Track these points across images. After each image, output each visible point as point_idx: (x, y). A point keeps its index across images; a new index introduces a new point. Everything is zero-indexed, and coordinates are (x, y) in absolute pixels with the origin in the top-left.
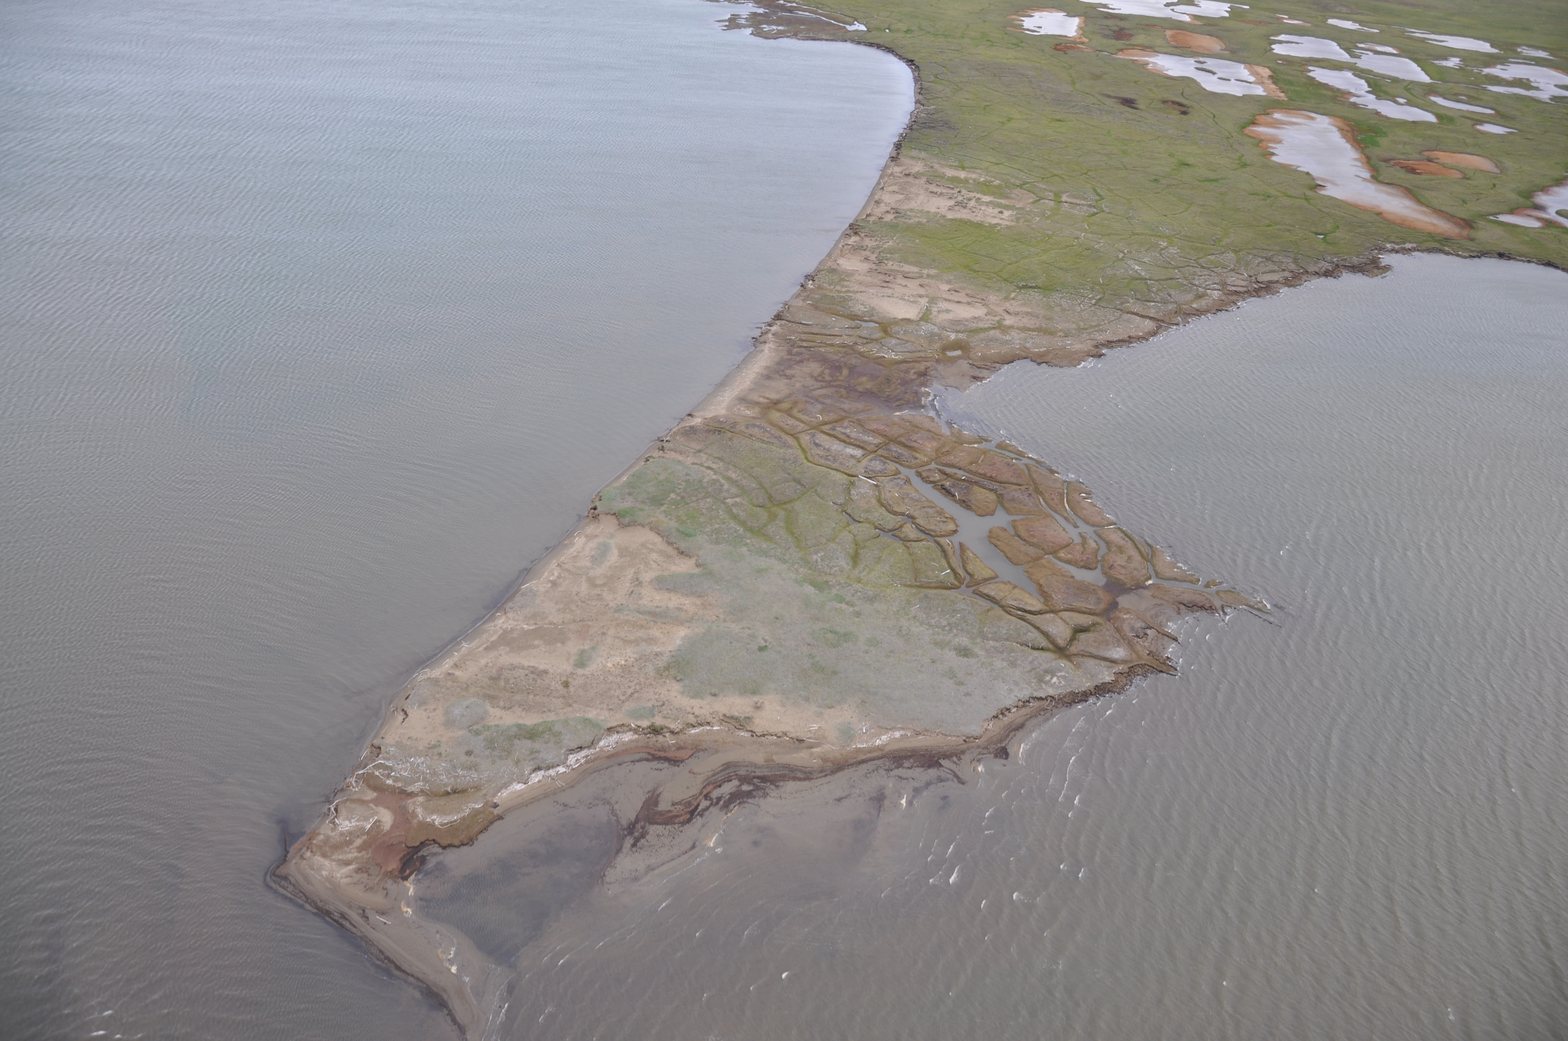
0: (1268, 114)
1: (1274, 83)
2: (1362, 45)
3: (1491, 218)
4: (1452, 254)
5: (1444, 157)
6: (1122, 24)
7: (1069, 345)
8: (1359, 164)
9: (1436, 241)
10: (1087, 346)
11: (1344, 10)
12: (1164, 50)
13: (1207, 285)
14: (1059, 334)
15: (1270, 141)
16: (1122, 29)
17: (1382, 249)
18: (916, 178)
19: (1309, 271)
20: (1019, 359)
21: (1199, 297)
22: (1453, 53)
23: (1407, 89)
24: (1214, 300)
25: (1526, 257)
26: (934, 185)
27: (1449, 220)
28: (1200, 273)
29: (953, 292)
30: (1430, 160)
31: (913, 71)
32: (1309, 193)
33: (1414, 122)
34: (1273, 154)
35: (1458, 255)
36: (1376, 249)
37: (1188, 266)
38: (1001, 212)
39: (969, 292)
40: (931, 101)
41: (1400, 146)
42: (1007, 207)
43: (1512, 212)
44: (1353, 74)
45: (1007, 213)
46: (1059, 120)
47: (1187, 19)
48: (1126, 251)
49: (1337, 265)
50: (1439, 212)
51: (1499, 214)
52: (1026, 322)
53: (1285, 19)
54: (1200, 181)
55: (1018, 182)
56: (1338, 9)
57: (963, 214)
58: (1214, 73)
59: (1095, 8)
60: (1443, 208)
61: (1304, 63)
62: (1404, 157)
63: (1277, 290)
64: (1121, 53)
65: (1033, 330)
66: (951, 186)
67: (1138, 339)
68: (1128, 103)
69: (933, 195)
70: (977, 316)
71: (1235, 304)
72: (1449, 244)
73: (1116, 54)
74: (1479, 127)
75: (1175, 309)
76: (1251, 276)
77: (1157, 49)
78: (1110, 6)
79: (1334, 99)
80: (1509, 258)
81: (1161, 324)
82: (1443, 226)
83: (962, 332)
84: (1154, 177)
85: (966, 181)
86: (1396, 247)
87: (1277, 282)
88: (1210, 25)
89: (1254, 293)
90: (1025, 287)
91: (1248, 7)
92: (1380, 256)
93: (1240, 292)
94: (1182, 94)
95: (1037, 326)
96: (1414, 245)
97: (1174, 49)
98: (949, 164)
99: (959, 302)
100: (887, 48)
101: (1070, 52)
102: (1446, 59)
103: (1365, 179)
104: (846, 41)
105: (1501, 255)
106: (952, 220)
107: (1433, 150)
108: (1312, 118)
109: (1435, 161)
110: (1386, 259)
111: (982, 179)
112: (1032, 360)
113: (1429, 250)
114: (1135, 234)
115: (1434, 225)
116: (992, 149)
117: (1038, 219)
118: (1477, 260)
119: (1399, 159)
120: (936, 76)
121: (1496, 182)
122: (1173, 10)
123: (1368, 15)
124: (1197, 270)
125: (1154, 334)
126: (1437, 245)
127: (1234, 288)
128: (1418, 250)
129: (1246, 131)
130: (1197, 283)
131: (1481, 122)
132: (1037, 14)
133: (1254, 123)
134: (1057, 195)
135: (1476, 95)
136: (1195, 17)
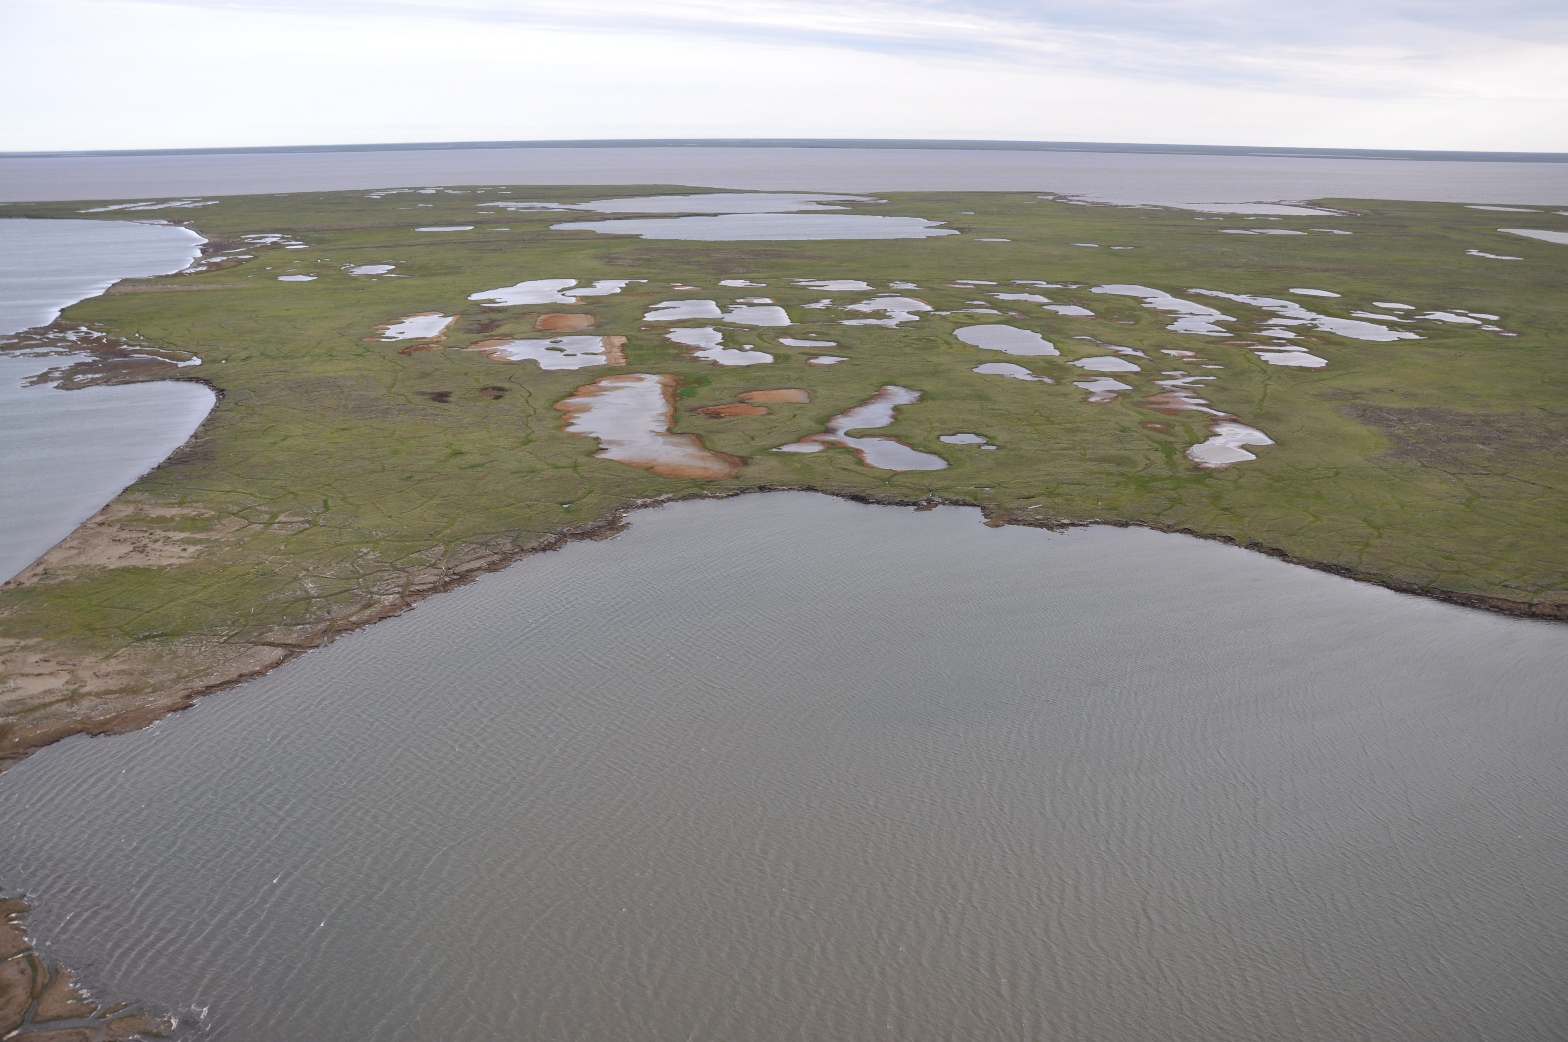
0: (596, 383)
1: (622, 351)
2: (742, 300)
3: (774, 450)
4: (709, 497)
5: (759, 397)
6: (494, 316)
7: (151, 702)
8: (663, 418)
9: (697, 486)
10: (176, 697)
11: (741, 270)
12: (524, 335)
13: (386, 590)
14: (147, 690)
15: (577, 411)
16: (493, 321)
17: (628, 507)
18: (110, 526)
19: (525, 549)
20: (70, 735)
21: (369, 605)
22: (827, 295)
23: (760, 336)
24: (384, 606)
25: (787, 486)
26: (127, 530)
27: (725, 461)
28: (387, 577)
29: (41, 663)
30: (741, 402)
31: (218, 399)
32: (582, 459)
33: (748, 366)
34: (572, 424)
35: (715, 497)
36: (623, 508)
37: (378, 571)
38: (184, 550)
39: (61, 658)
40: (209, 433)
41: (717, 393)
42: (194, 542)
43: (798, 440)
44: (714, 330)
45: (192, 549)
46: (343, 430)
47: (573, 300)
48: (311, 568)
49: (565, 536)
50: (719, 455)
51: (784, 444)
52: (113, 683)
53: (678, 286)
54: (461, 469)
55: (236, 509)
56: (735, 270)
57: (138, 560)
58: (562, 350)
59: (479, 305)
60: (724, 450)
61: (668, 326)
62: (715, 403)
63: (473, 578)
64: (473, 346)
65: (115, 692)
66: (145, 529)
67: (252, 675)
68: (441, 397)
69: (116, 543)
70: (47, 688)
71: (408, 605)
72: (709, 487)
73: (467, 348)
74: (813, 361)
75: (324, 629)
76: (449, 569)
77: (515, 336)
78: (498, 301)
79: (676, 357)
80: (770, 490)
81: (292, 650)
82: (716, 467)
83: (16, 714)
84: (408, 475)
85: (172, 519)
86: (649, 500)
87: (479, 569)
88: (593, 303)
89: (442, 589)
90: (146, 638)
91: (646, 281)
92: (624, 515)
93: (424, 590)
94: (510, 378)
95: (123, 686)
96: (671, 495)
97: (536, 333)
98: (167, 502)
99: (39, 675)
100: (205, 380)
101: (415, 354)
102: (817, 301)
103: (658, 434)
104: (164, 379)
105: (762, 489)
106: (113, 570)
107: (751, 391)
108: (641, 379)
109: (747, 401)
110: (629, 517)
111: (194, 513)
112: (88, 733)
113: (685, 498)
114: (336, 545)
115: (705, 468)
116: (238, 475)
117: (227, 549)
118: (736, 498)
119: (709, 406)
120: (236, 404)
121: (797, 412)
122: (563, 295)
123: (763, 272)
124: (386, 573)
125: (278, 664)
126: (695, 490)
127: (418, 588)
128: (673, 500)
129: (558, 406)
130: (375, 589)
131: (816, 356)
132: (408, 321)
133: (571, 395)
134: (274, 516)
135: (825, 331)
136: (583, 298)
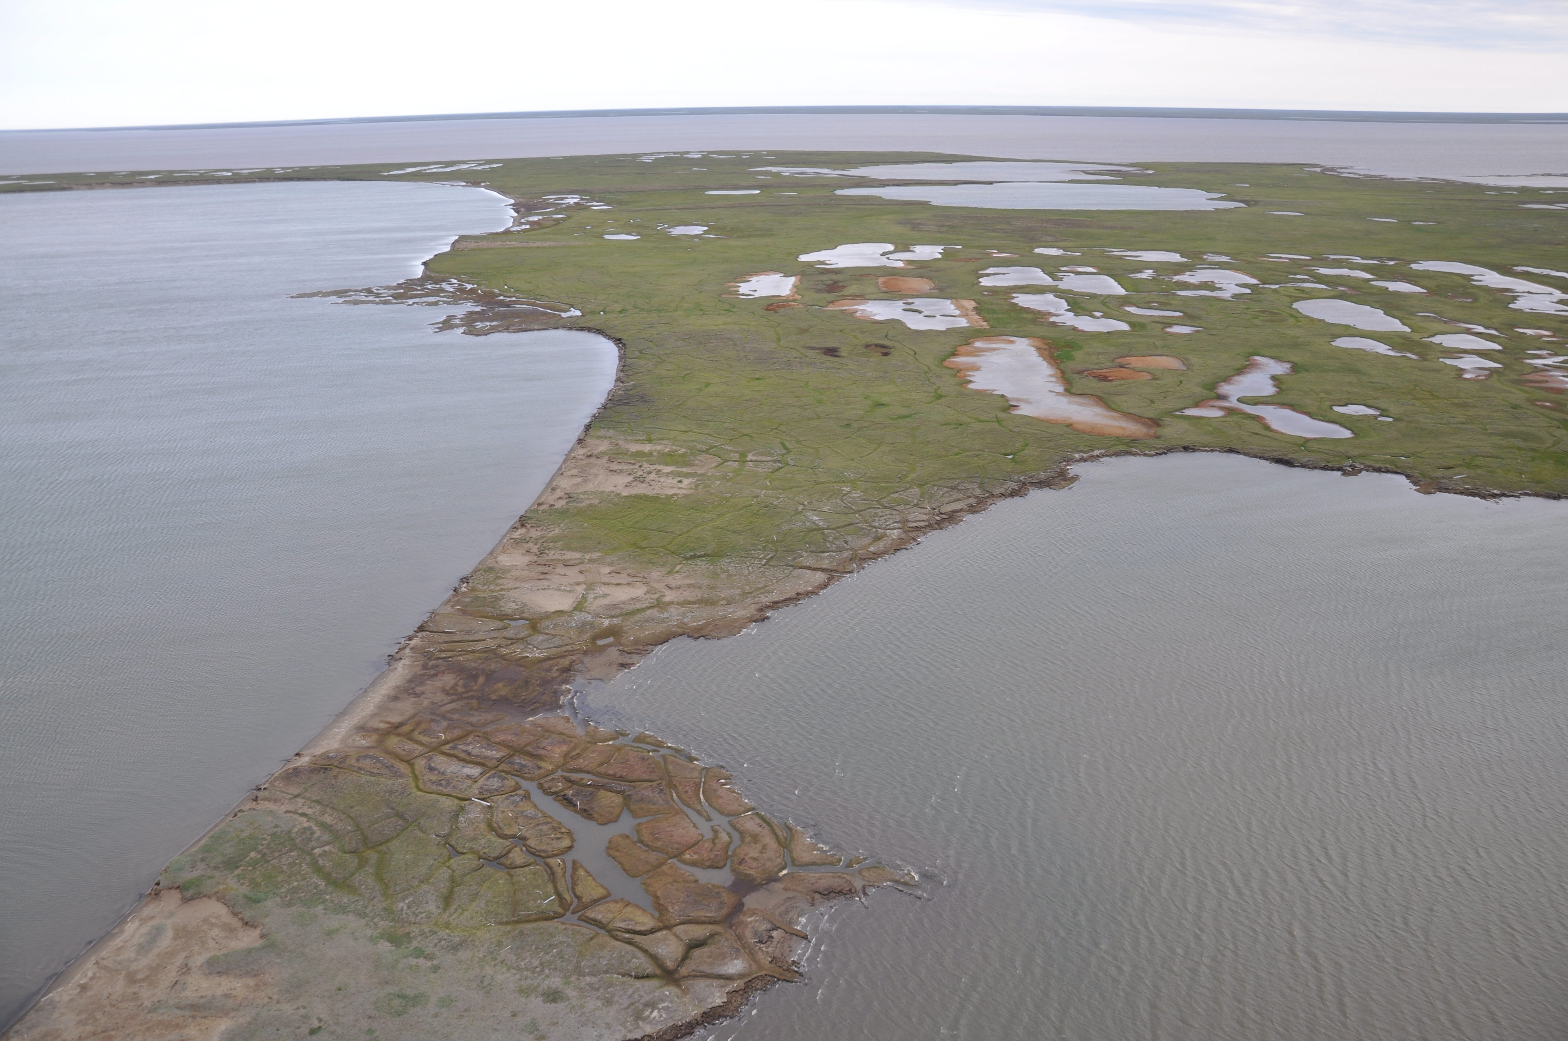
0: (970, 344)
1: (978, 314)
2: (1065, 269)
3: (1178, 413)
4: (1139, 455)
5: (1136, 362)
6: (836, 277)
7: (731, 613)
8: (1054, 379)
9: (1123, 444)
10: (751, 610)
11: (1049, 239)
12: (874, 296)
13: (887, 525)
14: (722, 602)
15: (969, 369)
16: (836, 282)
17: (1070, 460)
18: (598, 458)
19: (995, 494)
20: (674, 637)
21: (878, 538)
22: (1147, 265)
23: (1104, 303)
24: (893, 540)
25: (1209, 447)
26: (616, 462)
27: (1137, 421)
28: (881, 514)
29: (614, 574)
30: (1122, 367)
31: (620, 349)
32: (1001, 415)
33: (1108, 332)
34: (970, 382)
35: (1145, 455)
36: (1065, 461)
37: (869, 508)
38: (680, 482)
39: (630, 571)
40: (632, 377)
41: (1094, 357)
42: (687, 475)
43: (1197, 405)
44: (1054, 296)
45: (686, 481)
46: (757, 379)
47: (901, 264)
48: (806, 503)
49: (1024, 483)
50: (1128, 415)
51: (1185, 408)
52: (689, 595)
53: (995, 253)
54: (893, 419)
55: (704, 448)
56: (1044, 239)
57: (640, 489)
58: (920, 312)
59: (812, 266)
60: (1132, 411)
61: (1008, 291)
62: (1096, 367)
63: (961, 518)
64: (831, 305)
65: (694, 603)
66: (633, 462)
67: (807, 594)
68: (832, 352)
69: (613, 473)
70: (634, 596)
71: (915, 540)
72: (1136, 445)
73: (826, 306)
74: (1168, 330)
75: (850, 556)
76: (934, 509)
77: (867, 297)
78: (828, 262)
79: (1034, 321)
80: (1194, 450)
81: (833, 574)
82: (1131, 428)
83: (618, 616)
84: (846, 422)
85: (650, 454)
86: (1085, 455)
87: (961, 510)
88: (922, 268)
89: (936, 526)
90: (692, 557)
91: (960, 247)
92: (1068, 467)
93: (922, 527)
94: (886, 336)
95: (698, 598)
96: (1103, 451)
97: (884, 294)
98: (635, 438)
99: (618, 584)
100: (597, 330)
101: (781, 311)
102: (1141, 272)
103: (1058, 394)
104: (558, 328)
105: (1186, 449)
106: (627, 497)
107: (1125, 357)
108: (1012, 342)
109: (1127, 366)
110: (1074, 469)
111: (667, 450)
112: (689, 637)
113: (1117, 454)
114: (817, 483)
115: (1122, 428)
116: (684, 417)
117: (718, 482)
118: (1164, 456)
119: (1093, 369)
120: (641, 352)
121: (1182, 379)
122: (888, 258)
123: (1071, 241)
124: (878, 511)
125: (825, 586)
126: (1124, 448)
127: (915, 524)
128: (1107, 456)
129: (946, 363)
130: (877, 524)
131: (1171, 325)
132: (754, 279)
133: (954, 354)
134: (743, 455)
135: (1165, 301)
136: (909, 262)
